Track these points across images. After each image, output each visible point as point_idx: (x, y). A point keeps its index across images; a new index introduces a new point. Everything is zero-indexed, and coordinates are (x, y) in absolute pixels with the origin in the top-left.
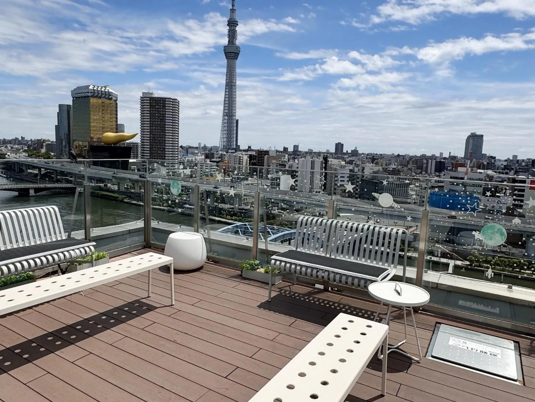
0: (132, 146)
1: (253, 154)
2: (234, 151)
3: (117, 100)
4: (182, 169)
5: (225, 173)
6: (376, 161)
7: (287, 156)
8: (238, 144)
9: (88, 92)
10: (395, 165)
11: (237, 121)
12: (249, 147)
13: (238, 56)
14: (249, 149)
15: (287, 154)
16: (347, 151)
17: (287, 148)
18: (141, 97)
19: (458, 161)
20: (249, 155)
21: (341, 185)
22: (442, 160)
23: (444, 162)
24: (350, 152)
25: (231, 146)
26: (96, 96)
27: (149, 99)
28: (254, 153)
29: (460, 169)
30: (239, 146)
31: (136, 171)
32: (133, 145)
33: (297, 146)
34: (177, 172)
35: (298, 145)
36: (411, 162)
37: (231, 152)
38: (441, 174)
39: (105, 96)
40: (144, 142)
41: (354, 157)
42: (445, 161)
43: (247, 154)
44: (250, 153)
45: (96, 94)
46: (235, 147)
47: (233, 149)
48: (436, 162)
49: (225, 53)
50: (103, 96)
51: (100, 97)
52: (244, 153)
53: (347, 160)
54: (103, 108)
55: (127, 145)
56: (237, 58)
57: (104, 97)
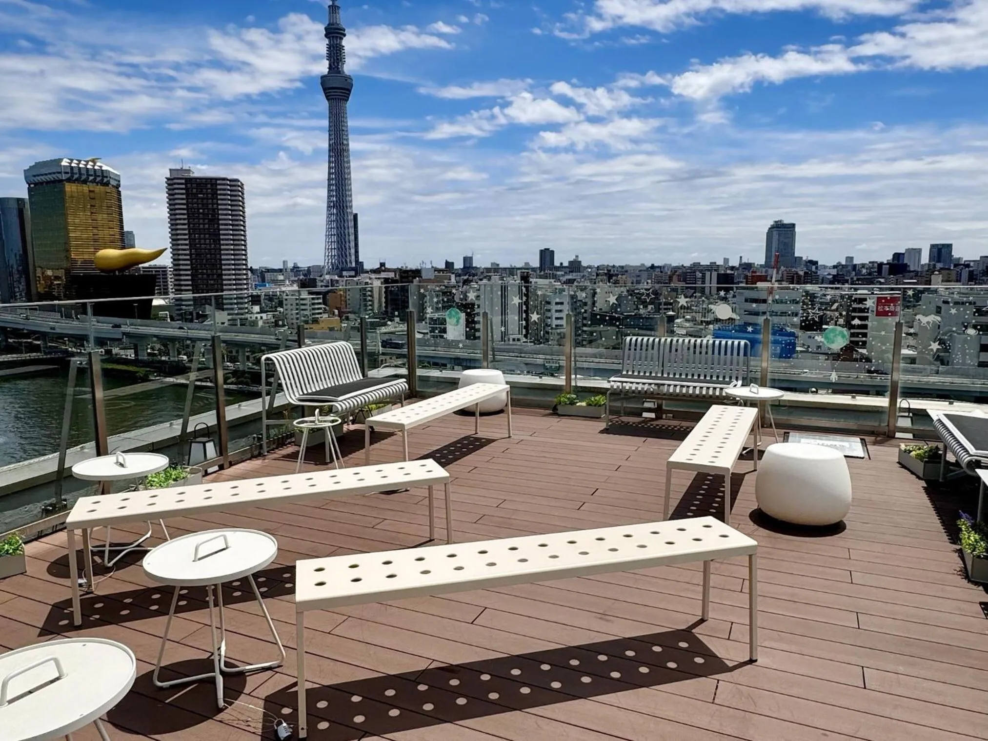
0: (154, 273)
1: (390, 277)
2: (353, 273)
3: (119, 186)
4: (258, 313)
5: (340, 316)
6: (614, 278)
7: (453, 277)
8: (360, 260)
9: (60, 173)
10: (647, 283)
11: (355, 216)
12: (382, 265)
13: (349, 94)
14: (382, 267)
15: (453, 273)
16: (561, 264)
17: (453, 263)
18: (166, 178)
19: (755, 272)
20: (382, 280)
21: (557, 326)
22: (729, 272)
23: (731, 274)
24: (566, 264)
25: (347, 263)
26: (77, 180)
27: (183, 181)
28: (391, 275)
29: (760, 285)
30: (362, 263)
31: (169, 321)
32: (156, 271)
33: (471, 258)
34: (249, 319)
35: (470, 256)
36: (675, 278)
37: (347, 275)
38: (728, 296)
39: (95, 179)
40: (179, 265)
41: (574, 274)
42: (733, 272)
43: (379, 278)
44: (384, 275)
45: (76, 176)
46: (354, 265)
47: (352, 269)
48: (718, 275)
49: (324, 90)
50: (91, 178)
51: (85, 182)
52: (373, 276)
53: (564, 279)
54: (93, 203)
55: (144, 271)
56: (348, 98)
57: (93, 181)
